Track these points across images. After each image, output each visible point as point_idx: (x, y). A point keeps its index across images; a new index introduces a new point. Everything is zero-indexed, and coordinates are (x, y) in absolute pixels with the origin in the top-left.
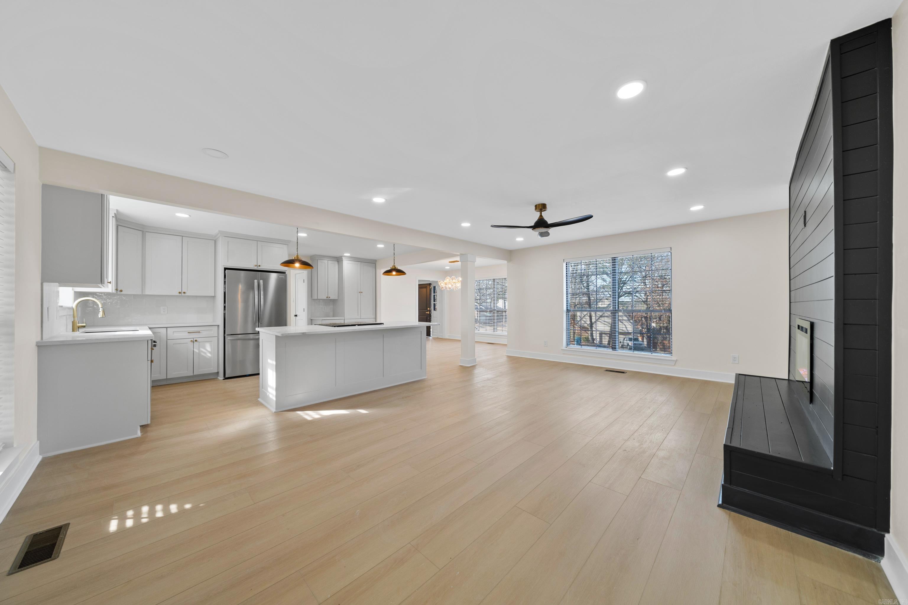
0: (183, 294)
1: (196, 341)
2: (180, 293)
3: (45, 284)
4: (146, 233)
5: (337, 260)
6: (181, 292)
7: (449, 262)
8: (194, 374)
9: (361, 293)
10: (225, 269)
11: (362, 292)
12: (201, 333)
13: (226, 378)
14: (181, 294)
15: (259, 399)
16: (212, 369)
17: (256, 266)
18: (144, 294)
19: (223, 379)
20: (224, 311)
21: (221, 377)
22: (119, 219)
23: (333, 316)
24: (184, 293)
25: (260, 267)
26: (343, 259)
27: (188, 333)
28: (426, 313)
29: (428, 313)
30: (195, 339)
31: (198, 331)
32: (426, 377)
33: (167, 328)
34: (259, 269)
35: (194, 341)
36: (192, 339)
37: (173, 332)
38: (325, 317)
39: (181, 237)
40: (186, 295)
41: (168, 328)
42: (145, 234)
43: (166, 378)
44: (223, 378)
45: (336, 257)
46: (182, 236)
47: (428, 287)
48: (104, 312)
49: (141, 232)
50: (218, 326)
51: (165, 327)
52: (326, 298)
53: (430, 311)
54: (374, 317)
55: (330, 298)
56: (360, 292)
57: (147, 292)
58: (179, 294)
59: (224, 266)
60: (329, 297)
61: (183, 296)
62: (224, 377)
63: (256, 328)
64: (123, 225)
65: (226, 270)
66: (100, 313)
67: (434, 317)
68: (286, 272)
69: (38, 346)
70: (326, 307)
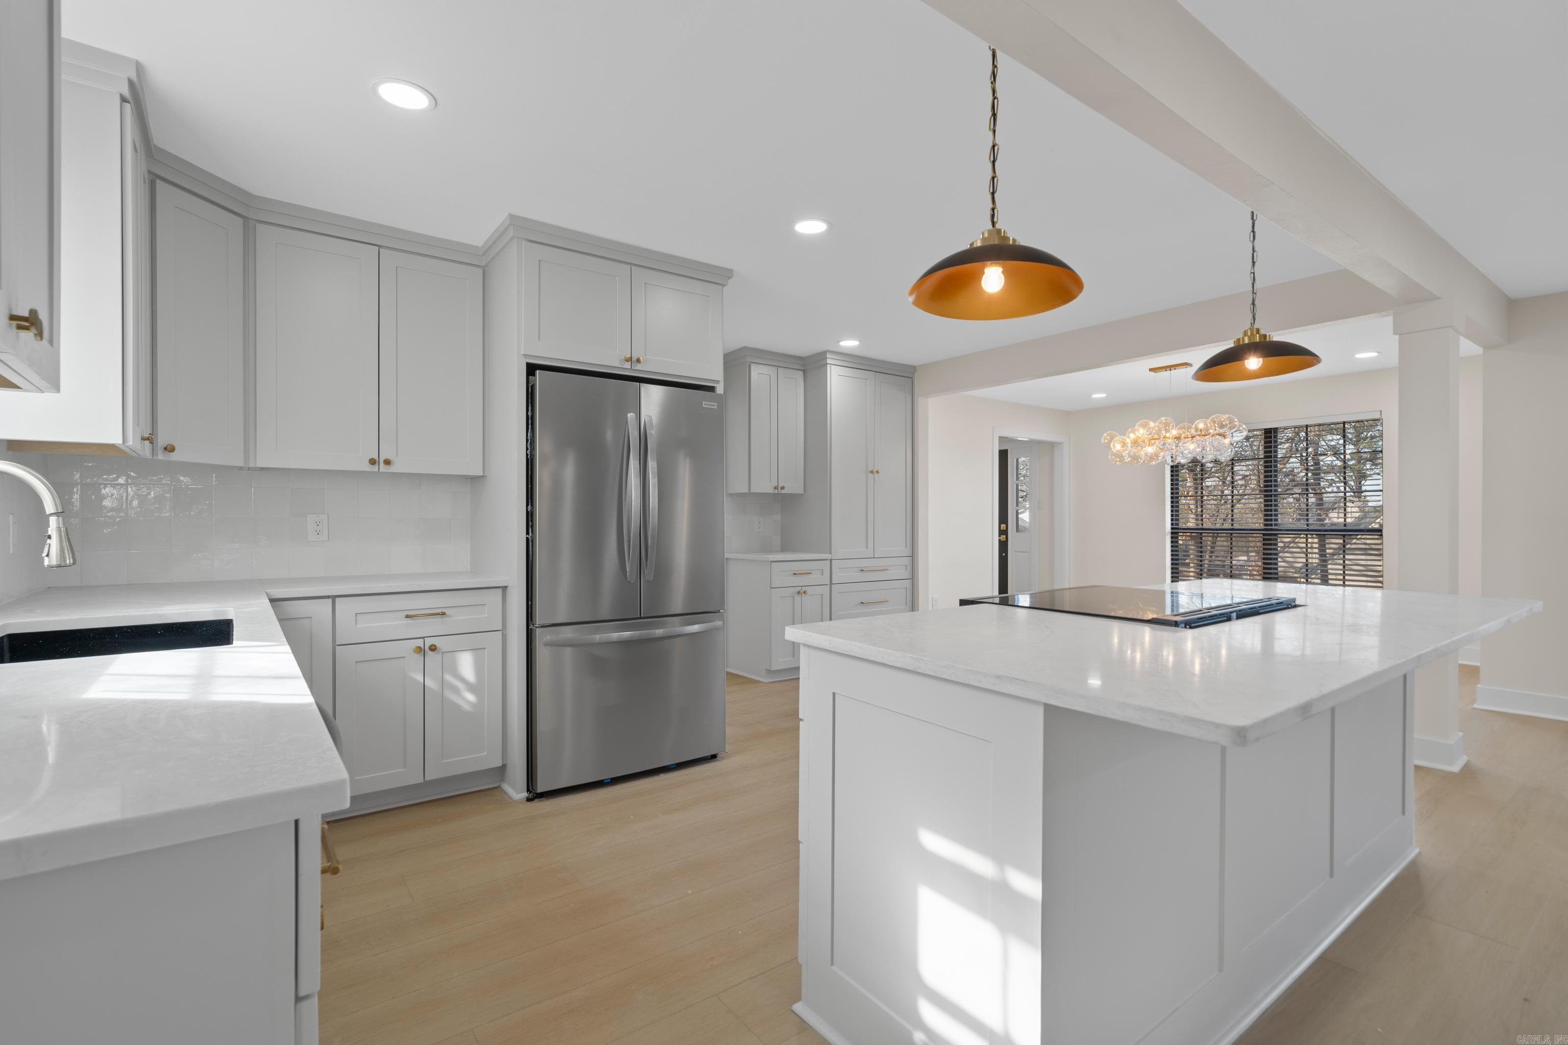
0: (383, 468)
1: (433, 648)
2: (373, 462)
4: (258, 225)
5: (809, 365)
6: (376, 458)
7: (1151, 370)
8: (426, 779)
10: (531, 369)
11: (877, 472)
12: (449, 616)
13: (535, 795)
14: (375, 468)
15: (798, 1007)
16: (485, 754)
17: (627, 360)
18: (252, 465)
19: (529, 800)
20: (528, 533)
21: (516, 791)
22: (155, 146)
23: (783, 549)
24: (387, 462)
25: (639, 367)
26: (829, 361)
27: (407, 617)
30: (429, 642)
31: (439, 611)
33: (333, 598)
34: (637, 371)
35: (426, 650)
36: (420, 643)
37: (356, 614)
39: (377, 248)
40: (392, 469)
41: (337, 600)
42: (255, 226)
44: (525, 794)
45: (801, 358)
46: (380, 246)
48: (67, 535)
49: (240, 220)
50: (504, 588)
51: (328, 597)
52: (771, 491)
53: (1005, 532)
54: (908, 552)
55: (784, 491)
56: (872, 472)
57: (262, 461)
58: (367, 467)
59: (526, 356)
60: (783, 488)
61: (383, 473)
62: (528, 790)
63: (787, 628)
65: (534, 375)
66: (49, 541)
67: (1016, 552)
68: (715, 387)
70: (763, 519)
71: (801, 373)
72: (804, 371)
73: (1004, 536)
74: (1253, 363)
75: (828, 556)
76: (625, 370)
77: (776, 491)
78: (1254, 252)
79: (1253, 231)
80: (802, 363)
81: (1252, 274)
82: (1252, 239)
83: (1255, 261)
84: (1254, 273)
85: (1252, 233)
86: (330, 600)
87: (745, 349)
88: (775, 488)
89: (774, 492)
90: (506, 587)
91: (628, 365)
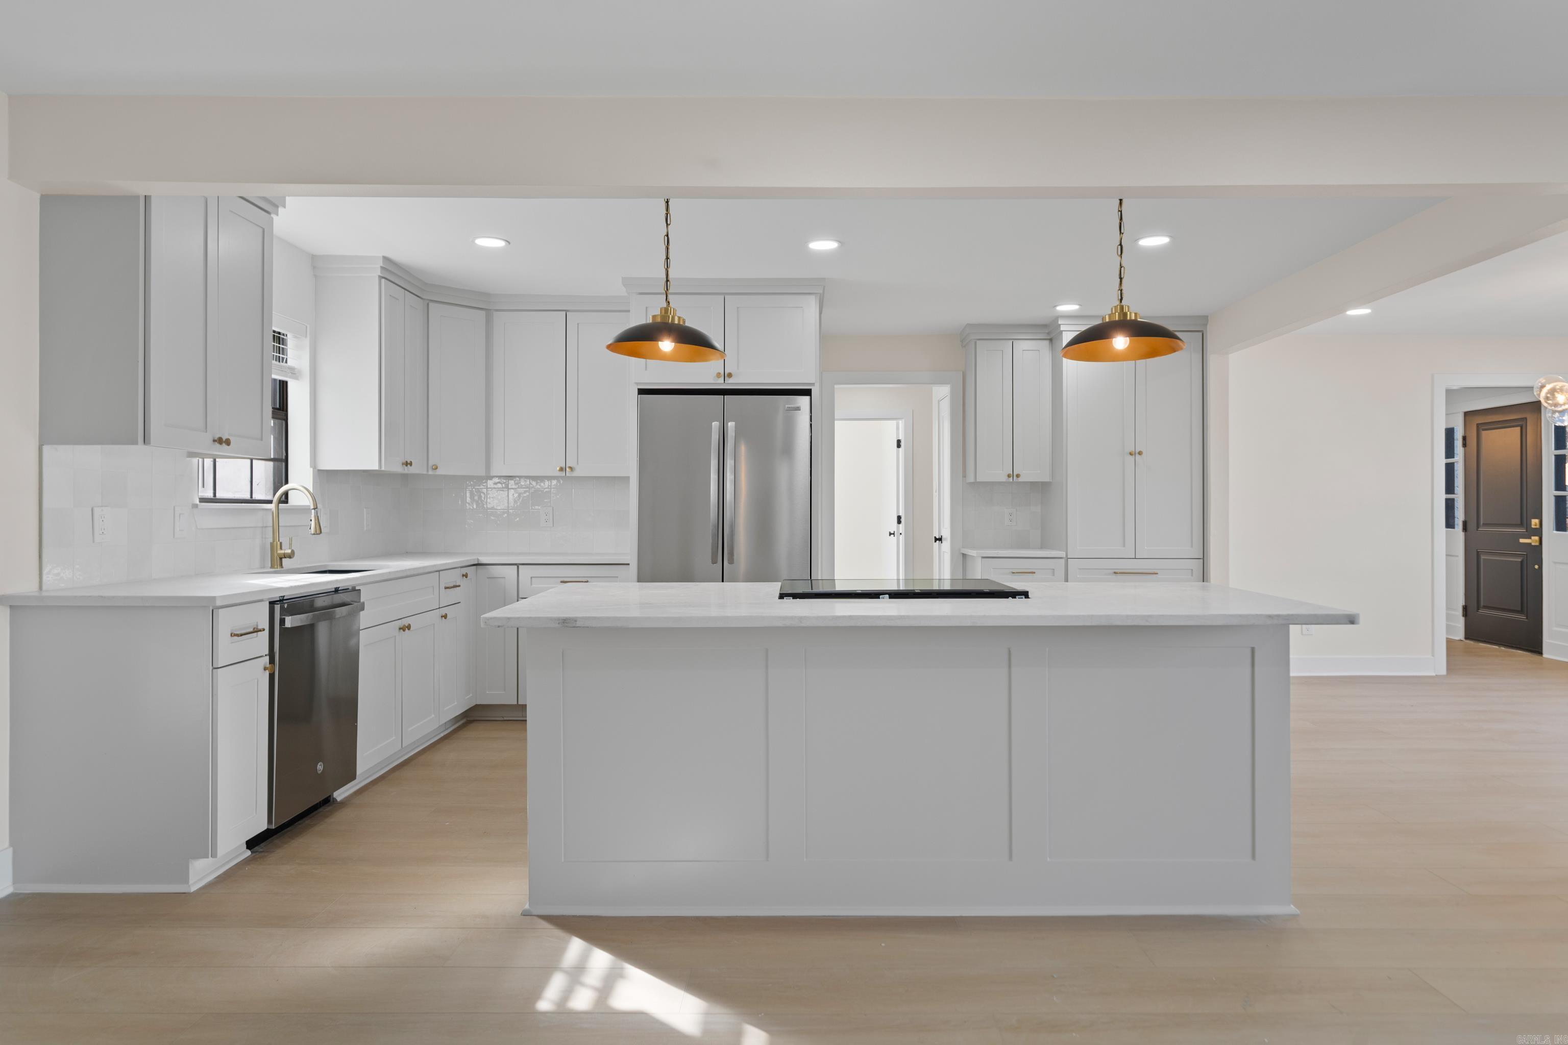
0: (568, 473)
2: (561, 469)
3: (46, 448)
4: (495, 313)
5: (1049, 333)
6: (563, 466)
9: (1138, 456)
10: (642, 392)
11: (1140, 453)
14: (563, 473)
17: (720, 376)
23: (1043, 547)
24: (571, 469)
25: (732, 380)
26: (1063, 328)
27: (562, 581)
28: (1522, 541)
29: (1534, 540)
31: (584, 578)
32: (1292, 909)
33: (517, 565)
34: (731, 384)
37: (531, 577)
38: (1012, 547)
39: (564, 313)
40: (575, 474)
41: (520, 567)
42: (492, 316)
43: (516, 703)
45: (1045, 326)
46: (566, 311)
47: (1530, 418)
49: (483, 313)
50: (629, 566)
51: (515, 564)
52: (1004, 479)
53: (1539, 532)
54: (1195, 553)
56: (1131, 454)
57: (497, 470)
58: (558, 473)
59: (637, 384)
60: (1018, 476)
61: (568, 477)
64: (445, 301)
65: (643, 396)
67: (1555, 563)
68: (811, 389)
69: (11, 607)
70: (1016, 511)
71: (1047, 342)
72: (1051, 340)
73: (1537, 538)
75: (1063, 554)
76: (720, 384)
77: (1011, 479)
80: (1047, 332)
86: (516, 567)
87: (970, 326)
88: (1009, 476)
89: (1008, 481)
90: (628, 564)
91: (721, 380)
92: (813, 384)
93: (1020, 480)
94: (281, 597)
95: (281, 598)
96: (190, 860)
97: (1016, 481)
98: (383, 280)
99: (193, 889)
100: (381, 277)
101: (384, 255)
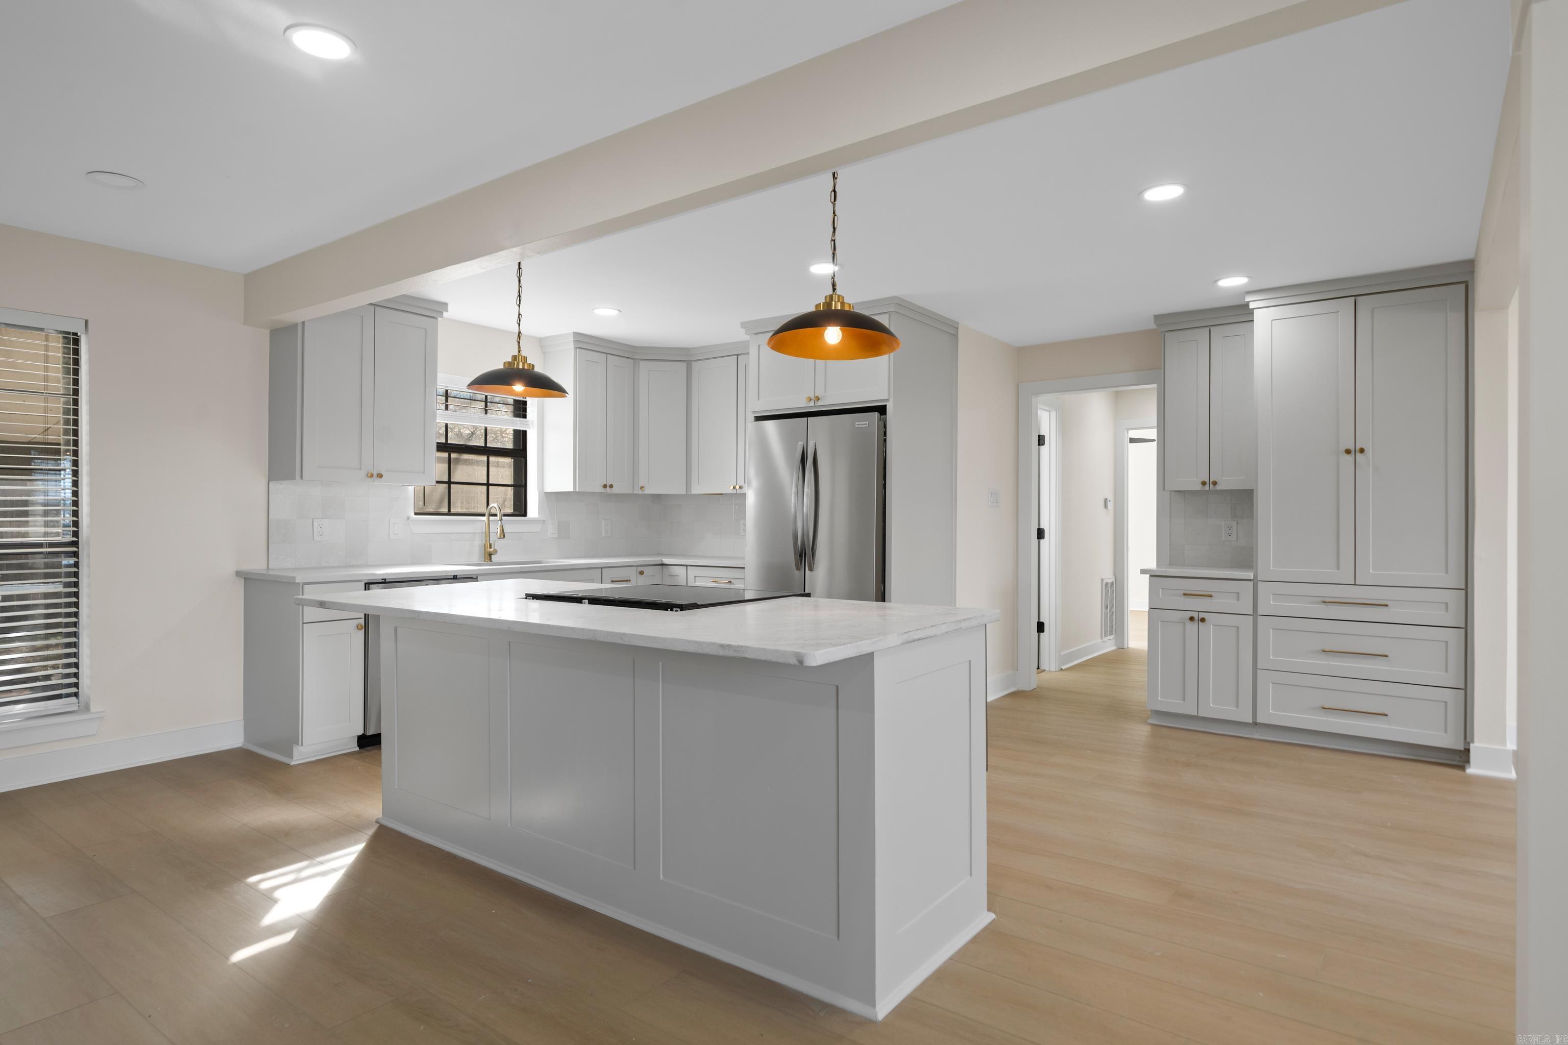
2: (734, 488)
4: (693, 364)
6: (736, 485)
9: (1358, 455)
11: (1362, 451)
12: (733, 584)
14: (735, 492)
17: (810, 400)
18: (689, 493)
25: (820, 403)
26: (1253, 305)
27: (714, 581)
31: (729, 580)
33: (687, 566)
34: (817, 407)
37: (695, 576)
39: (736, 357)
49: (683, 363)
52: (1198, 487)
56: (1347, 452)
57: (694, 490)
58: (732, 491)
59: (753, 412)
60: (1214, 483)
64: (653, 358)
68: (886, 405)
69: (245, 578)
70: (1237, 524)
74: (833, 335)
75: (1251, 575)
76: (811, 407)
77: (1207, 487)
78: (835, 216)
79: (834, 191)
81: (833, 242)
82: (833, 200)
83: (835, 226)
84: (834, 241)
85: (833, 193)
88: (1204, 483)
89: (1203, 489)
90: (744, 568)
91: (812, 404)
92: (887, 400)
93: (1218, 487)
94: (383, 579)
95: (383, 581)
96: (294, 745)
97: (1214, 489)
98: (578, 350)
99: (292, 763)
100: (576, 348)
101: (574, 331)
